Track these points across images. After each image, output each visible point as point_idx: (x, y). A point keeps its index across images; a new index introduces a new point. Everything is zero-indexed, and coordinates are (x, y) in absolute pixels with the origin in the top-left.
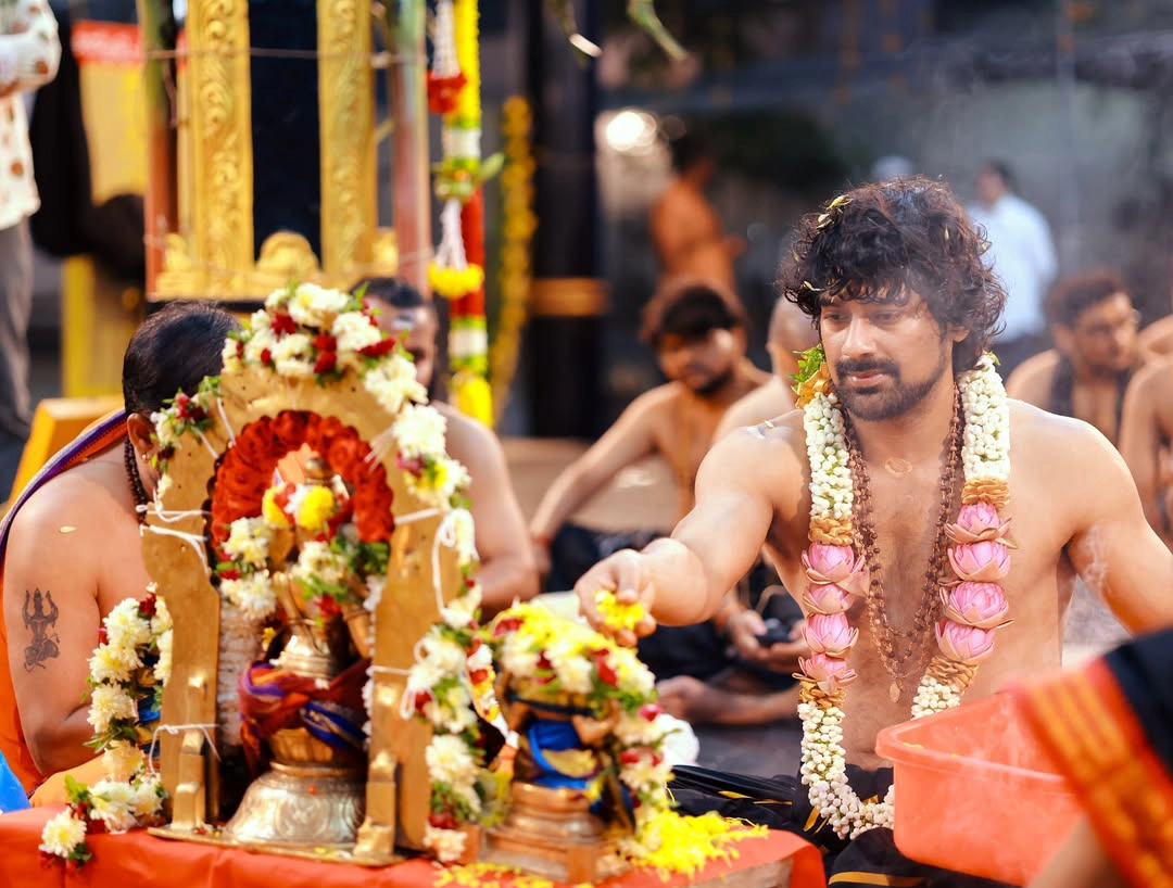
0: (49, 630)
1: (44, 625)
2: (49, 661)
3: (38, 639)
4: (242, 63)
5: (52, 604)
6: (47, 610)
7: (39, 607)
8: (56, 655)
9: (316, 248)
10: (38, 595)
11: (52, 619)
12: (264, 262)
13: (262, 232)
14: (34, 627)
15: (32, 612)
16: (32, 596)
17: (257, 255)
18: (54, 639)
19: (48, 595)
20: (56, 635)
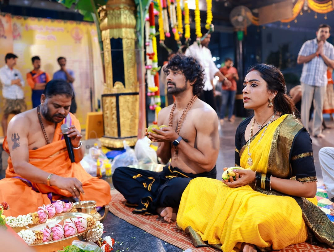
0: (17, 141)
1: (16, 140)
2: (17, 148)
3: (15, 143)
4: (110, 52)
5: (18, 136)
6: (17, 137)
7: (15, 137)
8: (19, 146)
9: (124, 84)
10: (15, 134)
11: (18, 139)
12: (115, 87)
13: (114, 82)
14: (14, 141)
15: (13, 138)
16: (13, 135)
17: (114, 85)
18: (18, 143)
19: (17, 134)
20: (19, 142)
